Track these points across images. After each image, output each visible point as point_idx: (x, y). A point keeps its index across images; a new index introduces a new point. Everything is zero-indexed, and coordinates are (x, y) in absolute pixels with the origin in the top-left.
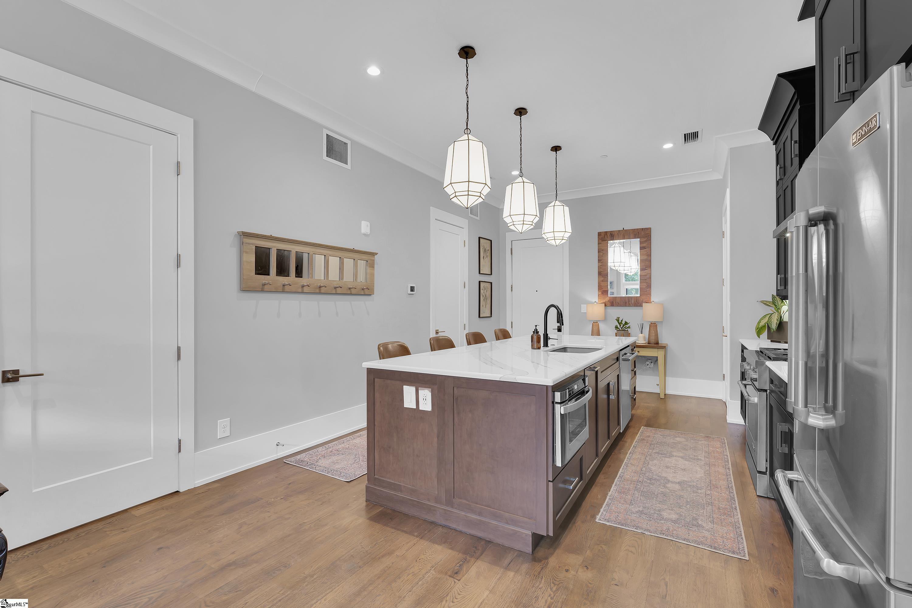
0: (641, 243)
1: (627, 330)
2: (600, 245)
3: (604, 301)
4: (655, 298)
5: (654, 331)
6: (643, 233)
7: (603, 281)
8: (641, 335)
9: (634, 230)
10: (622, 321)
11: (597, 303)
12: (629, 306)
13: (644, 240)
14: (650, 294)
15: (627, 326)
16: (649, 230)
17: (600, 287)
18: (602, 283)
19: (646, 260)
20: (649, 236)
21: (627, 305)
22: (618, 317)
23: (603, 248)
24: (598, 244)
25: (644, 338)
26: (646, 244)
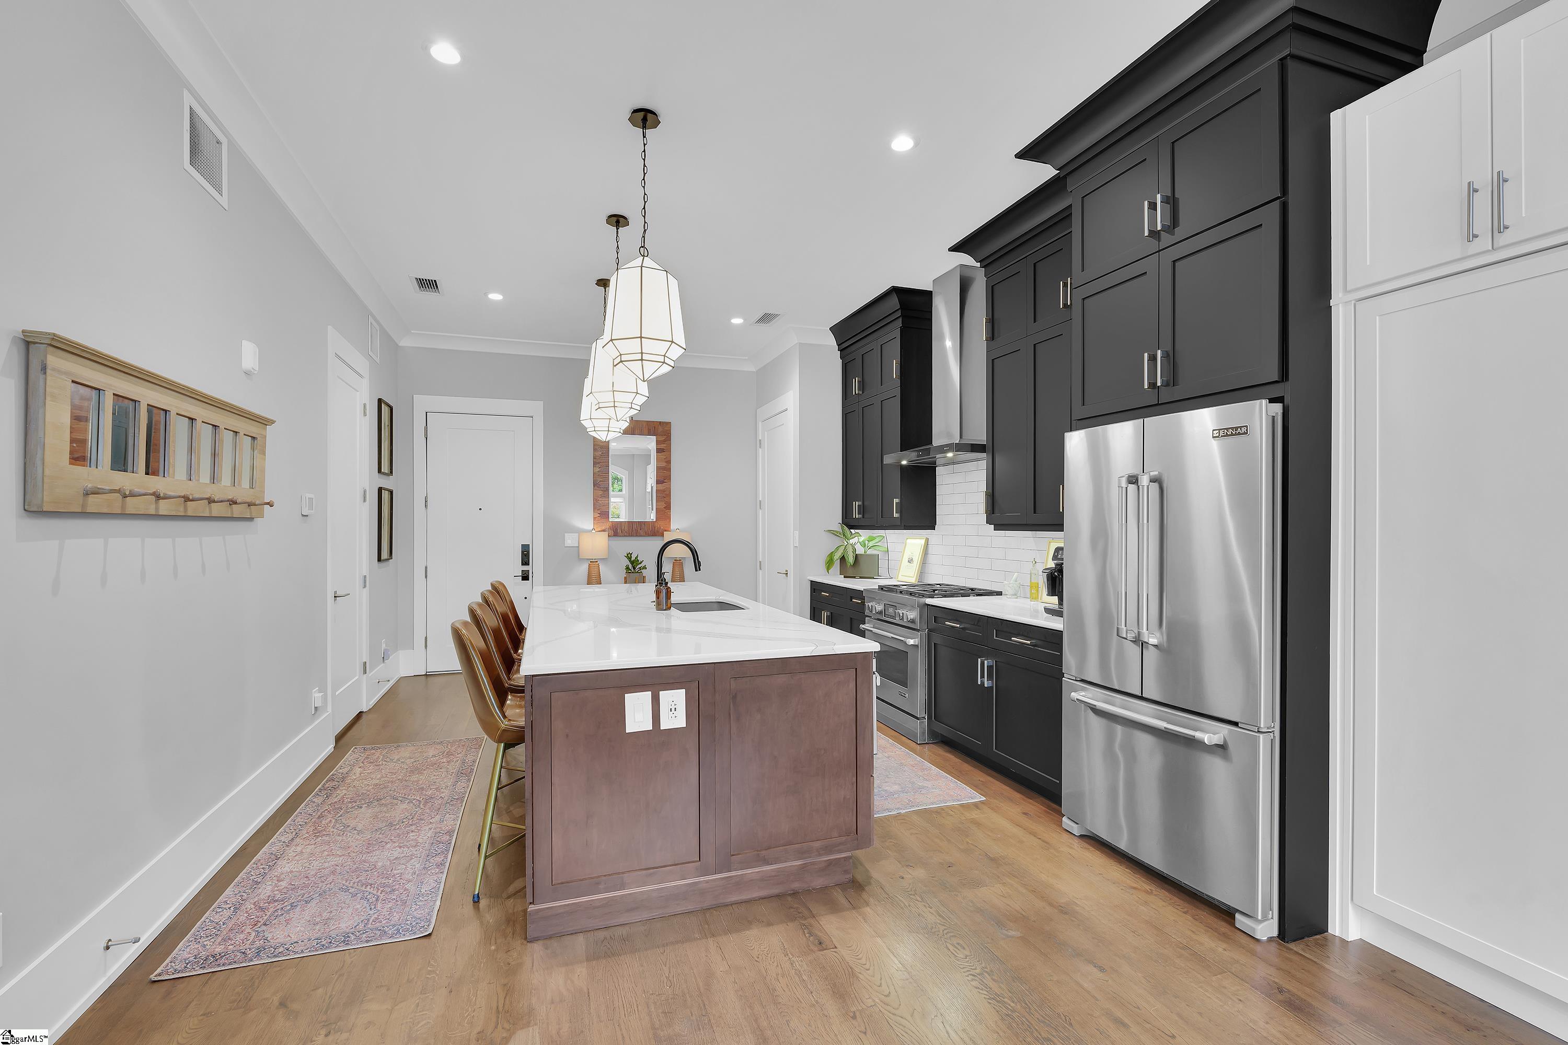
0: (658, 442)
1: (642, 572)
3: (604, 528)
6: (660, 430)
9: (648, 423)
10: (635, 559)
11: (594, 531)
12: (641, 535)
13: (662, 439)
14: (670, 518)
15: (641, 565)
16: (668, 425)
17: (596, 507)
18: (600, 500)
19: (663, 468)
20: (668, 434)
21: (638, 534)
22: (629, 553)
23: (603, 444)
26: (665, 445)
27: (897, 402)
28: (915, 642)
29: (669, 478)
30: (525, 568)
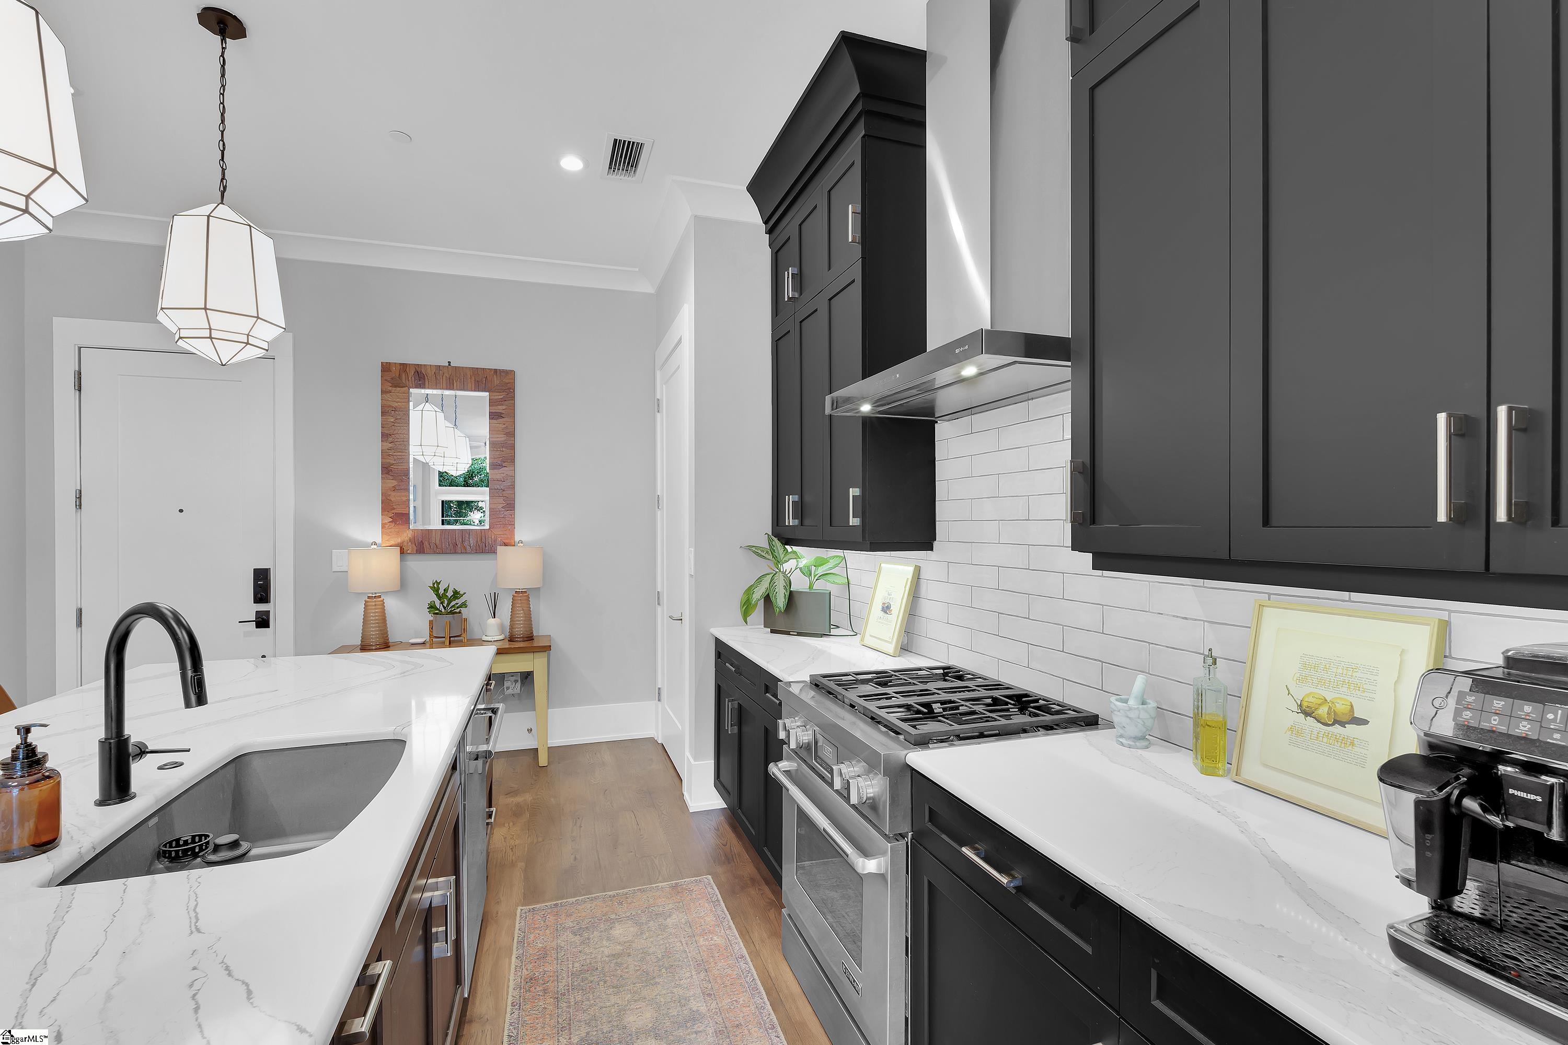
0: (492, 403)
1: (460, 613)
2: (387, 396)
3: (399, 540)
4: (522, 533)
5: (523, 610)
6: (496, 381)
7: (394, 489)
8: (492, 621)
9: (475, 371)
10: (446, 590)
11: (379, 546)
12: (464, 552)
13: (500, 397)
14: (513, 525)
15: (460, 601)
16: (510, 374)
17: (387, 505)
18: (393, 494)
19: (503, 445)
20: (510, 388)
21: (459, 550)
22: (436, 581)
23: (396, 404)
24: (383, 392)
25: (501, 627)
26: (504, 407)
27: (856, 293)
28: (879, 865)
29: (512, 460)
30: (262, 607)
